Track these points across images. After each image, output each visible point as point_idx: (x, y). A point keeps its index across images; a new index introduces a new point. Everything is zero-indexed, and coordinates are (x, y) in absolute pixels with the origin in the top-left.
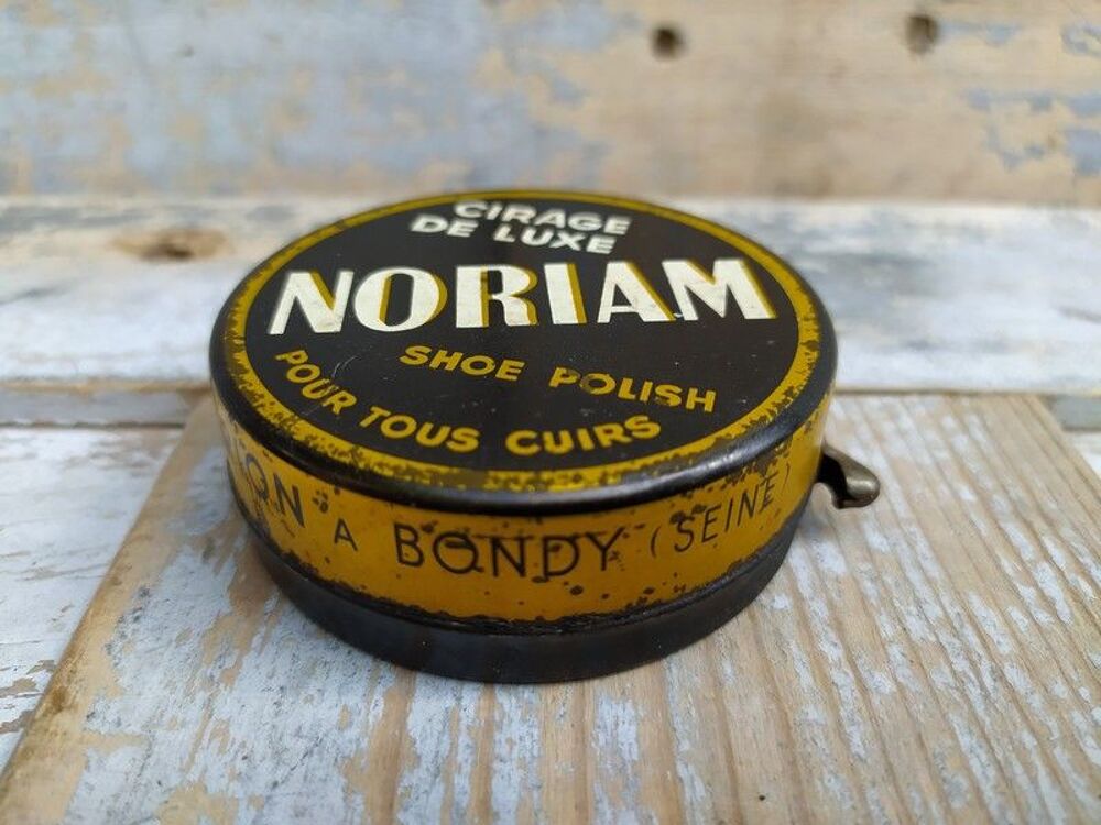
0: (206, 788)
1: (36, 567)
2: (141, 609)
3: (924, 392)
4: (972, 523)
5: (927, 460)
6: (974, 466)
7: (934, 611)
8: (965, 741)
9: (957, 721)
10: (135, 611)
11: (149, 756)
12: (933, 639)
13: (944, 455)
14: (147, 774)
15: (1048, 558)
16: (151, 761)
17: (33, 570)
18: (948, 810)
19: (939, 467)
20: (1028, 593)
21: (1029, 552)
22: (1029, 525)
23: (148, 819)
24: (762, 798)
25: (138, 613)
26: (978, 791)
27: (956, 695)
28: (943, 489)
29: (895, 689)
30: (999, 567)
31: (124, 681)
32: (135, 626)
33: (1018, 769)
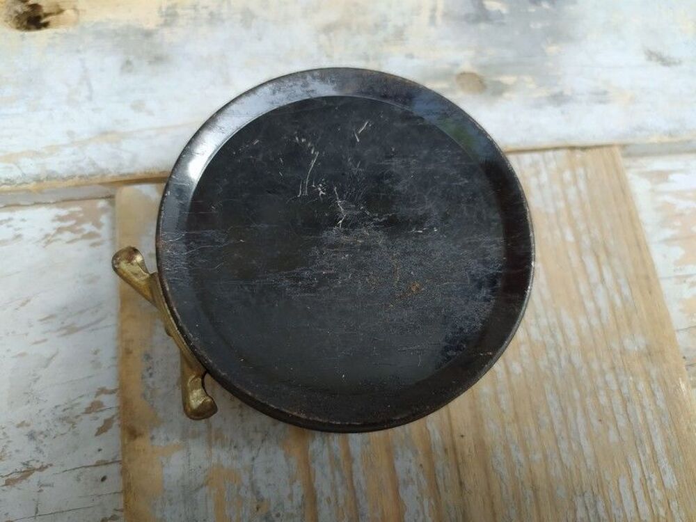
0: (222, 466)
1: (65, 325)
2: (150, 368)
3: (556, 149)
4: (569, 258)
5: (551, 210)
6: (576, 213)
7: (544, 322)
8: (550, 398)
9: (547, 386)
10: (148, 370)
11: (190, 454)
12: (541, 339)
13: (561, 204)
14: (192, 463)
15: (603, 281)
16: (192, 457)
17: (65, 328)
18: (538, 433)
19: (557, 213)
20: (590, 305)
21: (595, 278)
22: (597, 257)
23: (202, 486)
24: (462, 436)
25: (150, 371)
26: (552, 423)
27: (548, 372)
28: (557, 232)
29: (521, 371)
30: (578, 289)
31: (161, 415)
32: (151, 379)
33: (570, 410)
